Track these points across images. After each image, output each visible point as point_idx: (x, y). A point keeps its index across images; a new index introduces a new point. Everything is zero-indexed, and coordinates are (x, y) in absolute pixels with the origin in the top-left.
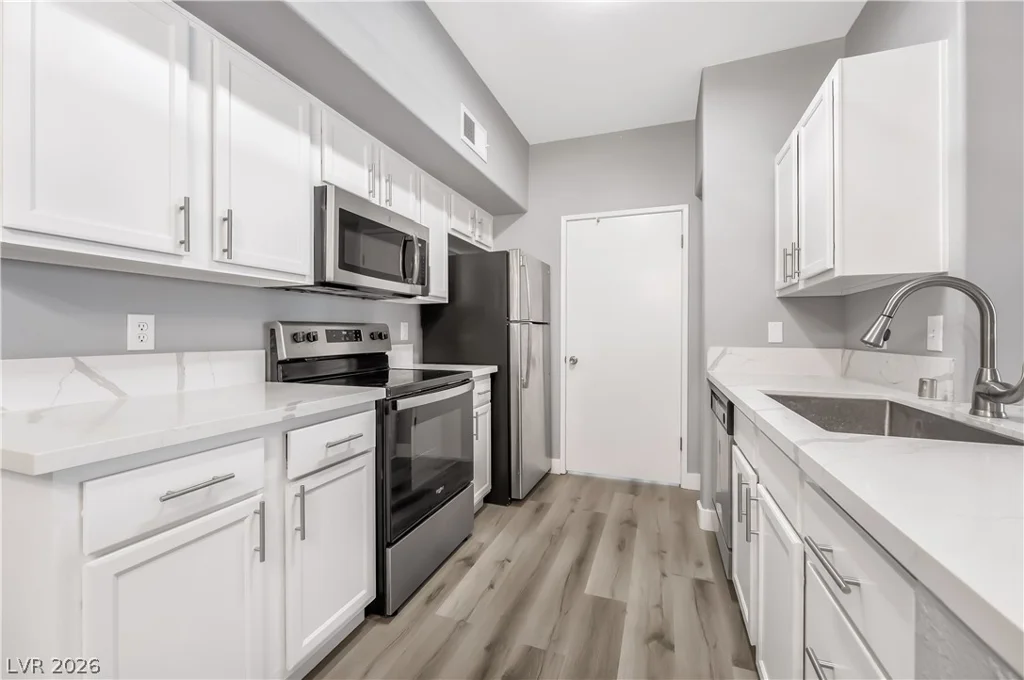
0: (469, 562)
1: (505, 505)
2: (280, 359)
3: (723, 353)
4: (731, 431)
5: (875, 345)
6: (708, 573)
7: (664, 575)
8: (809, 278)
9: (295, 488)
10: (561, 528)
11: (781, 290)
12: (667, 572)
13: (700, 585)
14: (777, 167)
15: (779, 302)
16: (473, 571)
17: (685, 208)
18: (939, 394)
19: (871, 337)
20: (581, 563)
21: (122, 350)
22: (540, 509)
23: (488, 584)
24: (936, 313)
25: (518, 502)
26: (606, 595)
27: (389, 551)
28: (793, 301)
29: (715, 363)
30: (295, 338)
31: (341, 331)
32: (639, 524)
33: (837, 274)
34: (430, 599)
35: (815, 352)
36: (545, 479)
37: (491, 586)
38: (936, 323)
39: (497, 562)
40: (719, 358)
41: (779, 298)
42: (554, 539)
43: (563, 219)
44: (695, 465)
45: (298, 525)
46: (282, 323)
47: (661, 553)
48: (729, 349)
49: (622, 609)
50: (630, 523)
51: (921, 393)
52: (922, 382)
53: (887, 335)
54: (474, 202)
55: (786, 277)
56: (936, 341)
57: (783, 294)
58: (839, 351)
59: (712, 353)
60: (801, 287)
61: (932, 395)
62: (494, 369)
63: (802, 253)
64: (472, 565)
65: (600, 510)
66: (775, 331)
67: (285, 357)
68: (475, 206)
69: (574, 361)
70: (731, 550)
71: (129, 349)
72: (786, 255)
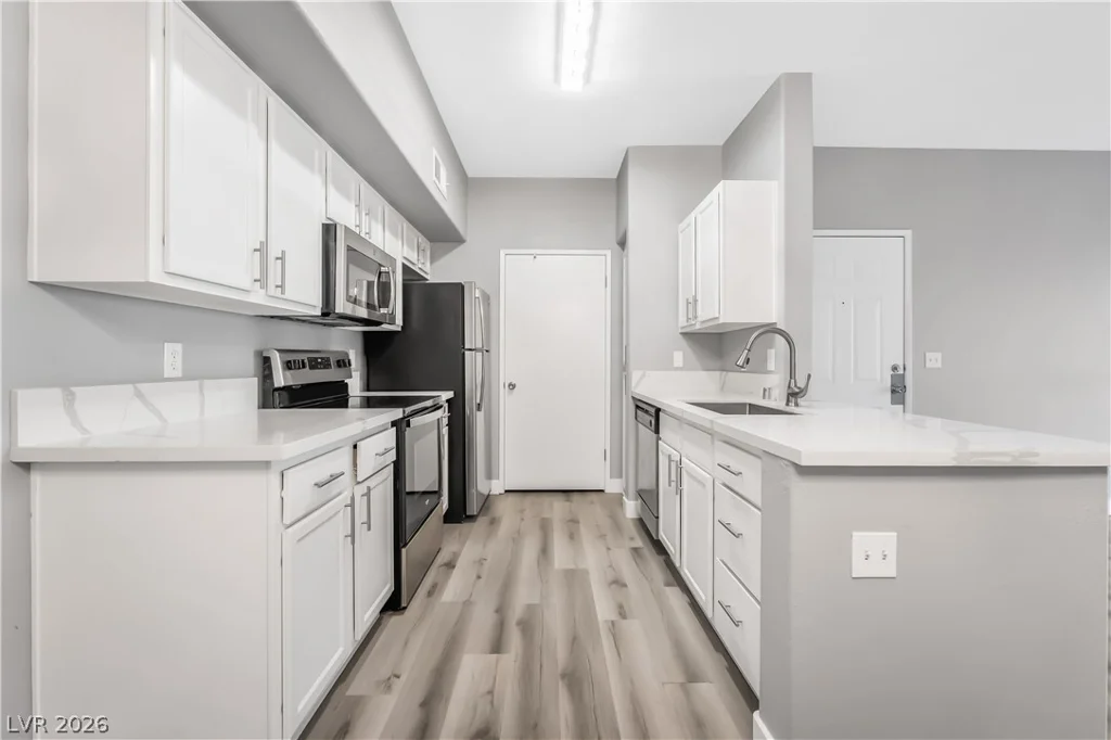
0: (450, 565)
1: (460, 522)
2: (276, 386)
3: (644, 375)
4: (657, 431)
5: (742, 367)
6: (639, 543)
7: (609, 549)
8: (703, 322)
9: (362, 489)
10: (519, 532)
11: (683, 328)
12: (610, 546)
13: (635, 550)
14: (681, 236)
15: (680, 336)
16: (456, 572)
17: (609, 253)
18: (773, 398)
19: (740, 362)
20: (545, 551)
21: (159, 378)
22: (494, 522)
23: (475, 576)
24: (771, 348)
25: (472, 518)
26: (572, 567)
27: (404, 550)
28: (691, 336)
29: (638, 384)
30: (288, 365)
31: (317, 359)
32: (581, 521)
33: (721, 321)
34: (430, 594)
35: (704, 374)
36: (487, 500)
37: (479, 577)
38: (771, 353)
39: (475, 562)
40: (641, 378)
41: (681, 333)
42: (517, 538)
43: (502, 253)
44: (618, 472)
45: (365, 520)
46: (278, 350)
47: (603, 536)
48: (648, 372)
49: (586, 572)
50: (574, 521)
51: (764, 397)
52: (765, 390)
53: (748, 361)
54: (420, 231)
55: (688, 319)
56: (771, 366)
57: (684, 331)
58: (718, 373)
59: (635, 376)
60: (698, 326)
61: (769, 398)
62: (450, 394)
63: (699, 303)
64: (454, 567)
65: (546, 516)
66: (678, 358)
67: (282, 384)
68: (419, 234)
69: (512, 386)
70: (657, 518)
71: (166, 376)
72: (688, 303)
